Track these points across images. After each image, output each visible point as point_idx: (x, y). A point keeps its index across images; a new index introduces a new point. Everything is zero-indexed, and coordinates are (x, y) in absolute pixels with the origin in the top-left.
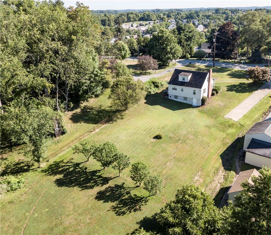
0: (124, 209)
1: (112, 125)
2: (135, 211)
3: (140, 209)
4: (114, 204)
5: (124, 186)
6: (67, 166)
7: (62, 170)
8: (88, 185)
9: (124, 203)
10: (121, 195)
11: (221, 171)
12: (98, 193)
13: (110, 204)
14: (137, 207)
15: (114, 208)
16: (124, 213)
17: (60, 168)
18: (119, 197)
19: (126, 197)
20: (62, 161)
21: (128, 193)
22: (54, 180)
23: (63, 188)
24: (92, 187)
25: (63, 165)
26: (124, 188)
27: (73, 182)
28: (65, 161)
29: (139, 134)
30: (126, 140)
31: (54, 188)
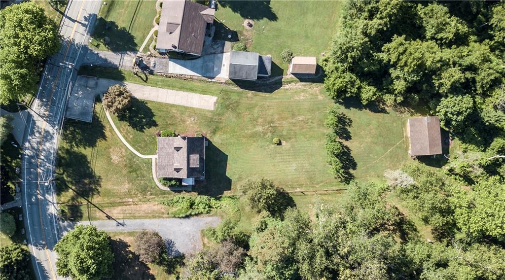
0: (347, 121)
2: (344, 115)
3: (342, 113)
4: (347, 128)
5: (334, 131)
6: (342, 175)
7: (346, 174)
8: (346, 150)
9: (344, 123)
10: (341, 128)
12: (347, 140)
13: (349, 129)
14: (342, 115)
15: (350, 126)
16: (349, 119)
17: (346, 177)
18: (343, 128)
19: (340, 125)
20: (341, 182)
21: (337, 126)
22: (355, 171)
23: (356, 161)
24: (346, 147)
25: (342, 178)
26: (336, 131)
27: (350, 159)
28: (340, 180)
29: (282, 157)
30: (295, 161)
31: (359, 165)
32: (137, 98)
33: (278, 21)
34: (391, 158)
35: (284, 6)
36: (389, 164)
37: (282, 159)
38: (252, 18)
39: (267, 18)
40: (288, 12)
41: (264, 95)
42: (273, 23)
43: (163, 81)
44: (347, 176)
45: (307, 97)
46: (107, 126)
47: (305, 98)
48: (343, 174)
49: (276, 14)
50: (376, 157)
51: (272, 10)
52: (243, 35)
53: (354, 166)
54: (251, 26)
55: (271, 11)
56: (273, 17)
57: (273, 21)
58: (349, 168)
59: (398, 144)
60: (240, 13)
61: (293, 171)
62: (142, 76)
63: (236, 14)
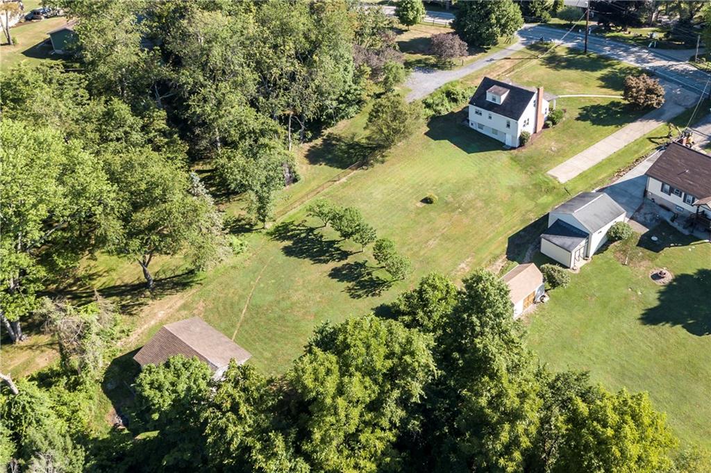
0: (361, 292)
1: (366, 172)
2: (373, 295)
3: (379, 294)
4: (350, 285)
5: (366, 264)
6: (298, 230)
7: (291, 235)
8: (322, 258)
9: (362, 285)
10: (361, 275)
11: (500, 261)
12: (332, 270)
13: (345, 284)
14: (377, 292)
15: (350, 289)
16: (359, 296)
17: (289, 232)
18: (358, 277)
19: (366, 278)
20: (292, 223)
21: (369, 274)
22: (281, 247)
23: (292, 258)
24: (326, 262)
25: (294, 228)
26: (365, 267)
27: (304, 253)
28: (296, 223)
29: (402, 193)
30: (382, 200)
31: (282, 257)
32: (631, 124)
33: (638, 322)
34: (232, 305)
35: (662, 349)
36: (227, 294)
37: (402, 191)
38: (670, 286)
39: (655, 307)
40: (644, 347)
41: (514, 229)
42: (638, 312)
43: (637, 152)
44: (288, 234)
45: (458, 271)
46: (614, 93)
47: (458, 269)
48: (298, 232)
49: (653, 326)
50: (262, 285)
51: (668, 325)
52: (643, 258)
53: (288, 251)
54: (657, 277)
55: (667, 322)
56: (651, 317)
57: (643, 314)
58: (293, 244)
59: (236, 332)
60: (691, 276)
61: (373, 191)
62: (661, 140)
63: (696, 271)
